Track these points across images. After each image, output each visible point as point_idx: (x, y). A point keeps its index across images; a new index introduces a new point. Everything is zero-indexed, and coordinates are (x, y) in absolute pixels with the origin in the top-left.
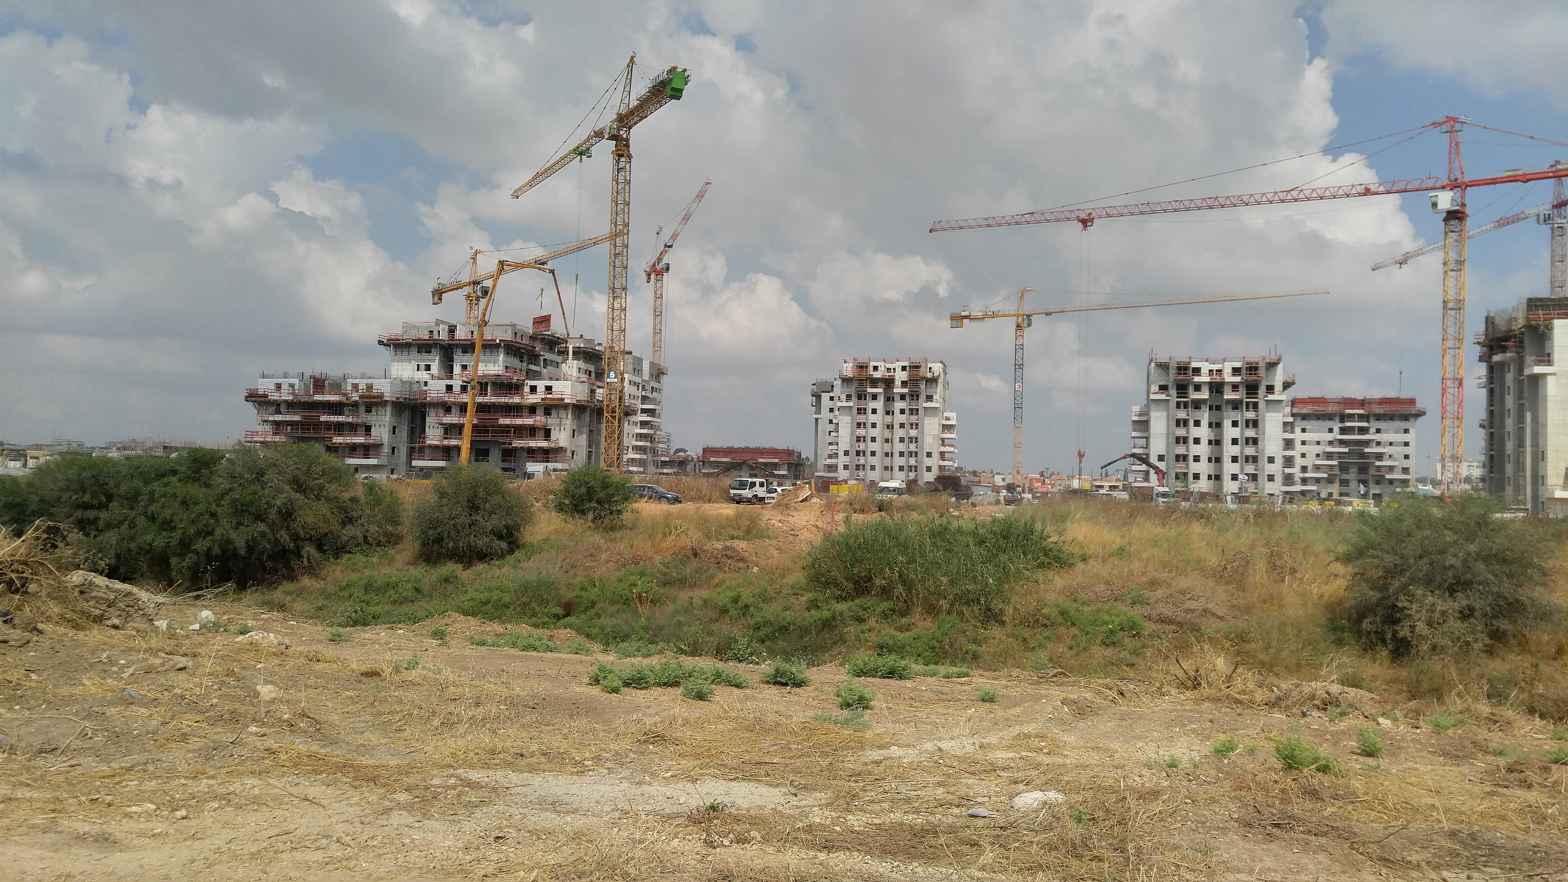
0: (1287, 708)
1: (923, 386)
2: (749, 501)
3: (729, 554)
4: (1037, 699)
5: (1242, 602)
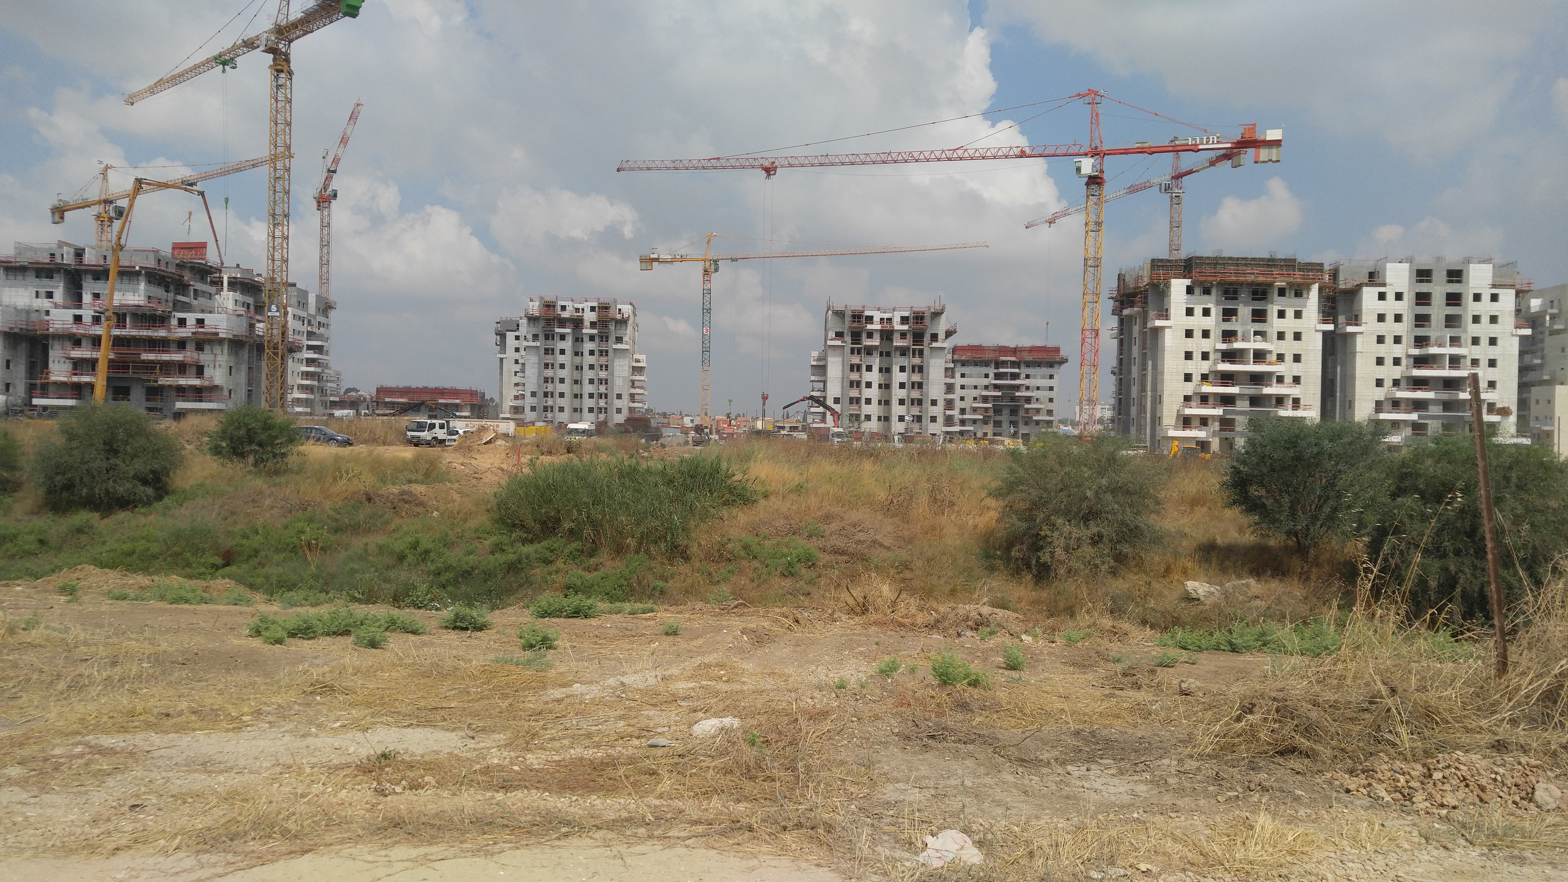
0: (945, 630)
1: (612, 327)
2: (428, 444)
3: (407, 499)
4: (719, 629)
5: (907, 533)
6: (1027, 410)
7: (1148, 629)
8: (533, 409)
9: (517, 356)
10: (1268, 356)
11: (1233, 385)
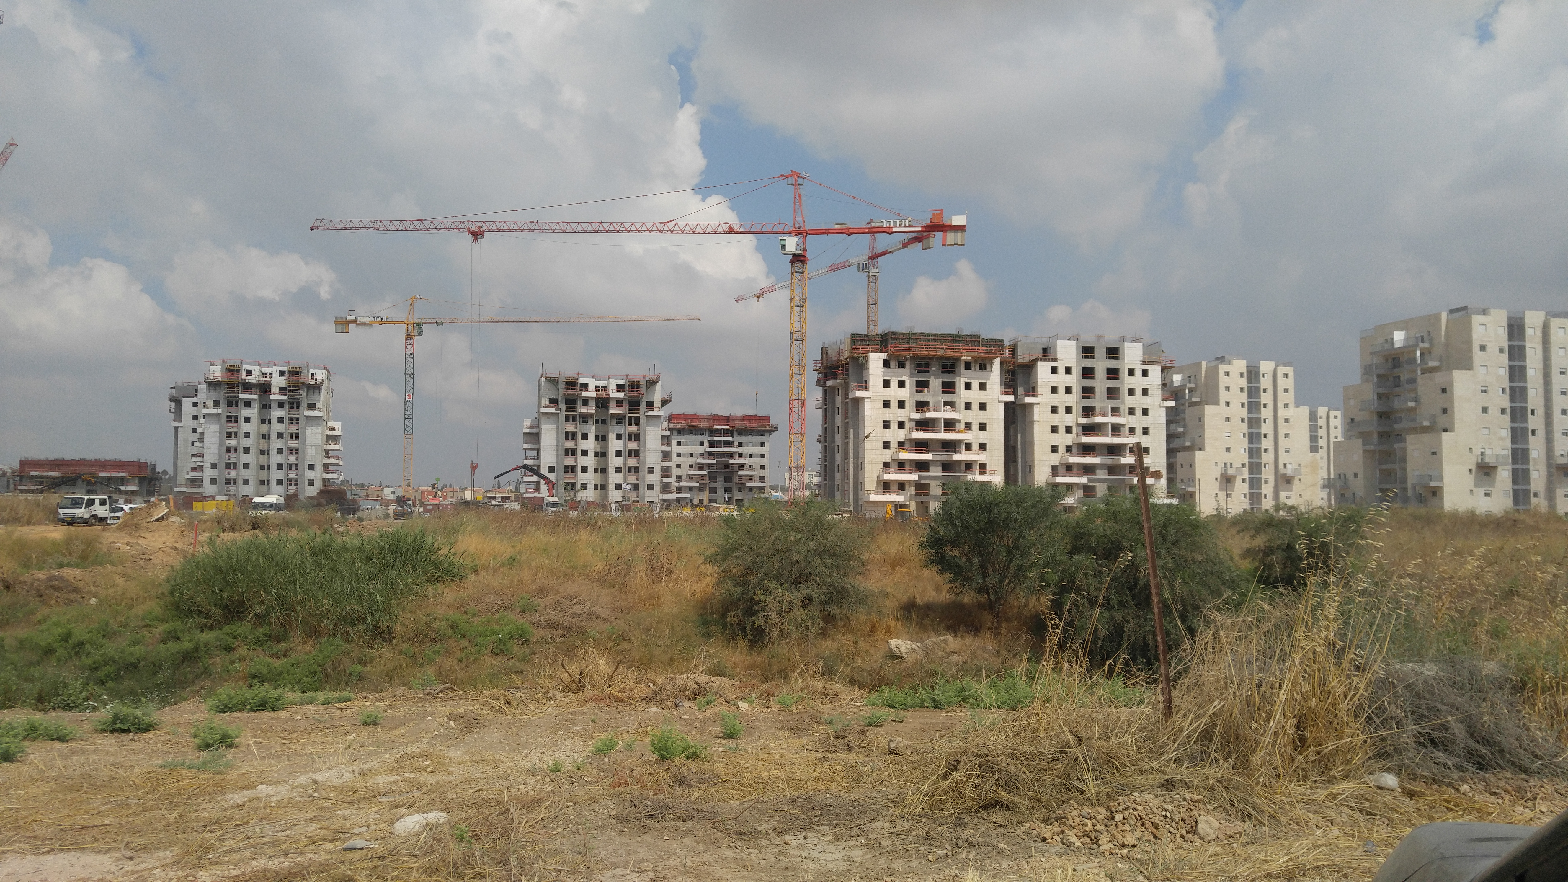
0: (663, 701)
1: (304, 393)
2: (85, 522)
3: (55, 585)
4: (423, 716)
5: (624, 603)
6: (741, 477)
7: (857, 689)
8: (213, 481)
9: (194, 424)
10: (957, 425)
11: (927, 452)
